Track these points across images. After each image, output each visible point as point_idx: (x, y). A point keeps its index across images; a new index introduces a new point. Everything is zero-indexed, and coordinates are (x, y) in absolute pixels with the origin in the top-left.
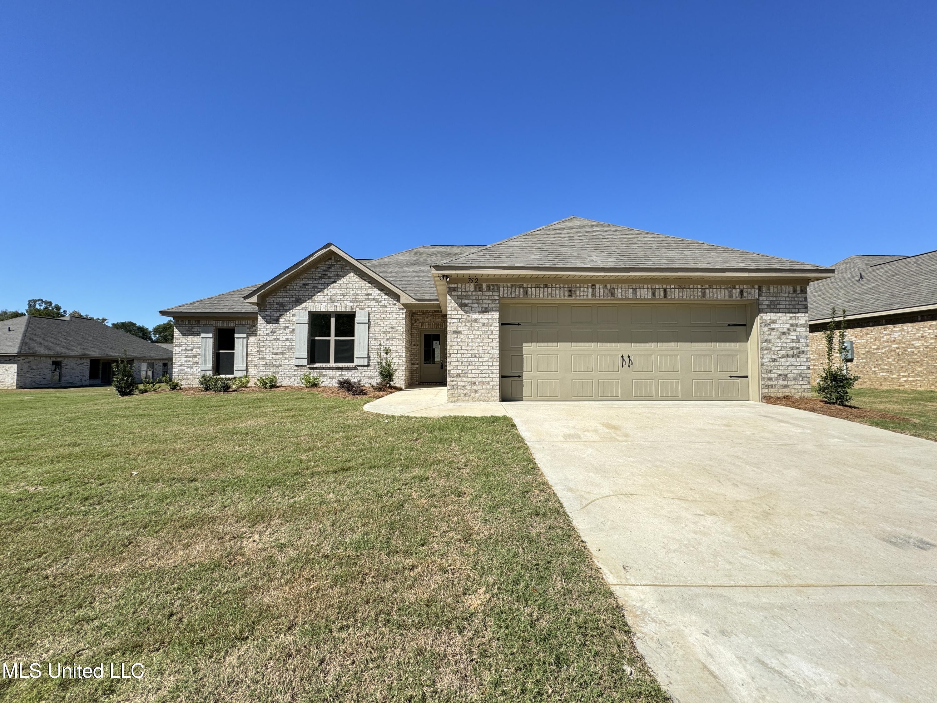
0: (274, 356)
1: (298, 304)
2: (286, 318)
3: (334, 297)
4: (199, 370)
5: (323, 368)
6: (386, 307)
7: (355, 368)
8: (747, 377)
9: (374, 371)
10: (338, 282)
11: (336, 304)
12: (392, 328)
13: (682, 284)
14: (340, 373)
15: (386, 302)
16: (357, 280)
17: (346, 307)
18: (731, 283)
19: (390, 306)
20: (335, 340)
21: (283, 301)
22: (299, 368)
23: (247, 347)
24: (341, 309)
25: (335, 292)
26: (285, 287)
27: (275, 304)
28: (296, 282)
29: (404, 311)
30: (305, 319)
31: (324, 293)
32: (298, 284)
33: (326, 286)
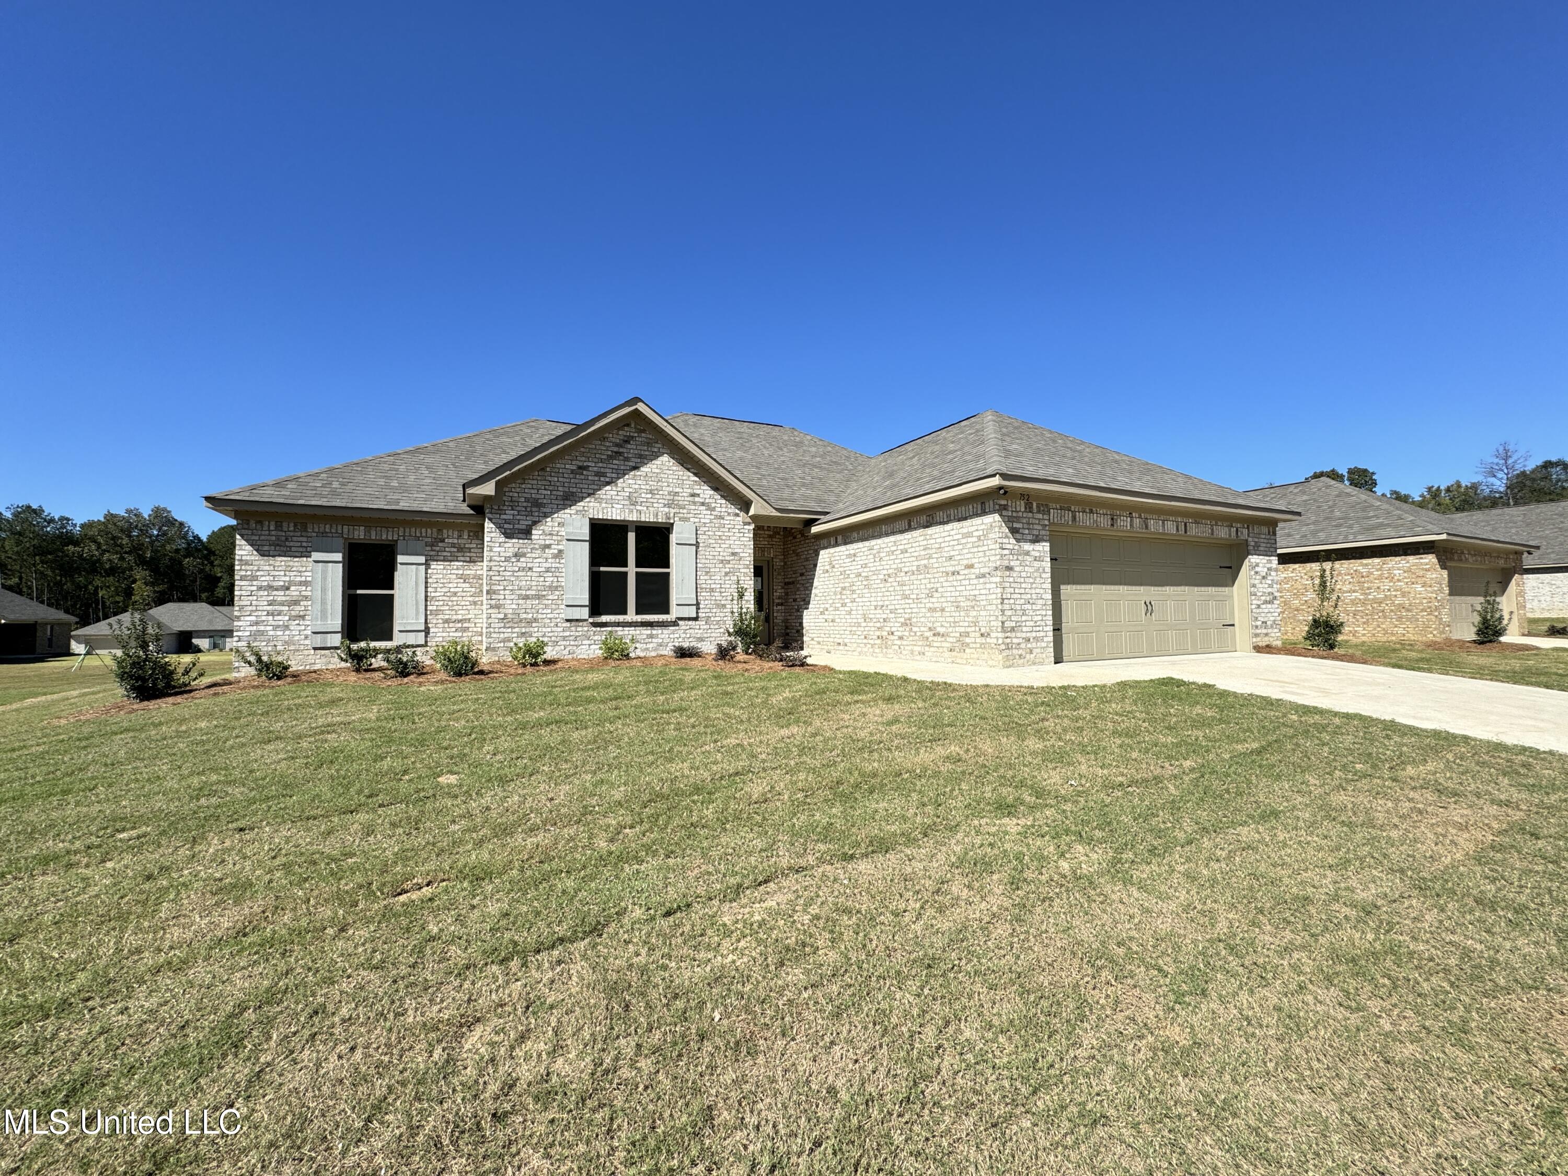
0: (521, 602)
1: (569, 503)
2: (546, 528)
3: (635, 495)
4: (309, 633)
5: (618, 624)
6: (722, 518)
7: (674, 623)
8: (1233, 625)
9: (705, 627)
10: (642, 469)
11: (639, 508)
12: (733, 554)
13: (1199, 517)
14: (649, 632)
15: (724, 510)
16: (674, 468)
17: (657, 515)
18: (1230, 520)
19: (729, 518)
20: (637, 573)
21: (538, 496)
22: (573, 624)
23: (426, 583)
24: (648, 517)
25: (637, 486)
26: (543, 469)
27: (523, 500)
28: (564, 461)
29: (752, 527)
30: (585, 533)
31: (616, 485)
32: (567, 466)
33: (622, 474)
